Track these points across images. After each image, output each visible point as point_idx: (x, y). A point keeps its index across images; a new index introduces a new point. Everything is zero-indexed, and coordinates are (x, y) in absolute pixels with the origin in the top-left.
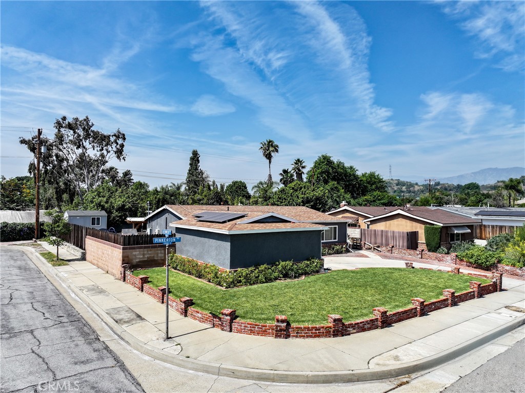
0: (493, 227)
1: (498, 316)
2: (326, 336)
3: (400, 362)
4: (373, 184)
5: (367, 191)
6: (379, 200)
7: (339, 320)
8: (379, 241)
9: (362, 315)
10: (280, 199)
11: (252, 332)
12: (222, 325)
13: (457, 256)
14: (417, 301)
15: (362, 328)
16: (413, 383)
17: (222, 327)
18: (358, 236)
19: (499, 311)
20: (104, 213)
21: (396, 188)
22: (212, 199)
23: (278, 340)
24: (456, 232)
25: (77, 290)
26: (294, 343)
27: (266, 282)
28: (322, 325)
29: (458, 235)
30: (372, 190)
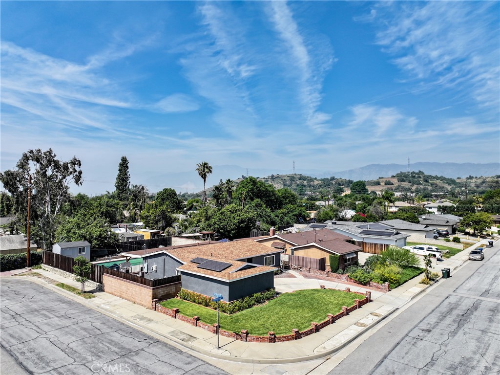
0: (371, 244)
1: (367, 320)
2: (292, 340)
3: (325, 350)
4: (287, 198)
5: (283, 204)
6: (292, 212)
7: (298, 331)
8: (301, 264)
9: (306, 327)
10: (220, 219)
11: (257, 341)
12: (241, 338)
13: (348, 276)
14: (330, 316)
15: (307, 334)
16: (332, 358)
17: (241, 339)
18: (287, 260)
19: (368, 316)
20: (87, 243)
21: (298, 182)
22: (159, 216)
23: (270, 343)
24: (348, 258)
25: (132, 319)
26: (279, 345)
27: (249, 308)
28: (290, 335)
29: (349, 259)
30: (286, 203)
